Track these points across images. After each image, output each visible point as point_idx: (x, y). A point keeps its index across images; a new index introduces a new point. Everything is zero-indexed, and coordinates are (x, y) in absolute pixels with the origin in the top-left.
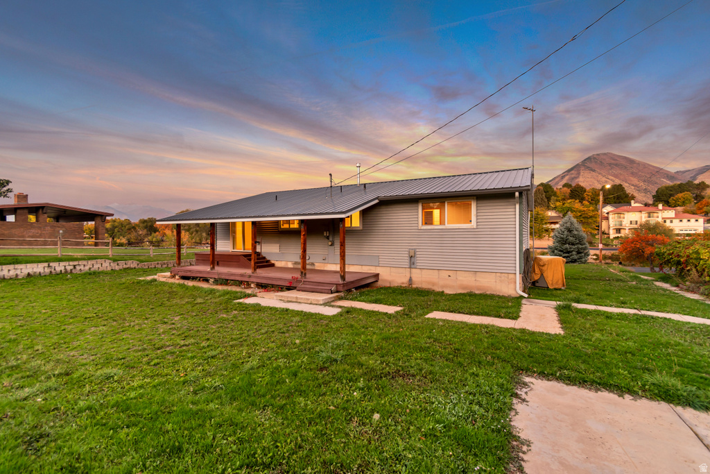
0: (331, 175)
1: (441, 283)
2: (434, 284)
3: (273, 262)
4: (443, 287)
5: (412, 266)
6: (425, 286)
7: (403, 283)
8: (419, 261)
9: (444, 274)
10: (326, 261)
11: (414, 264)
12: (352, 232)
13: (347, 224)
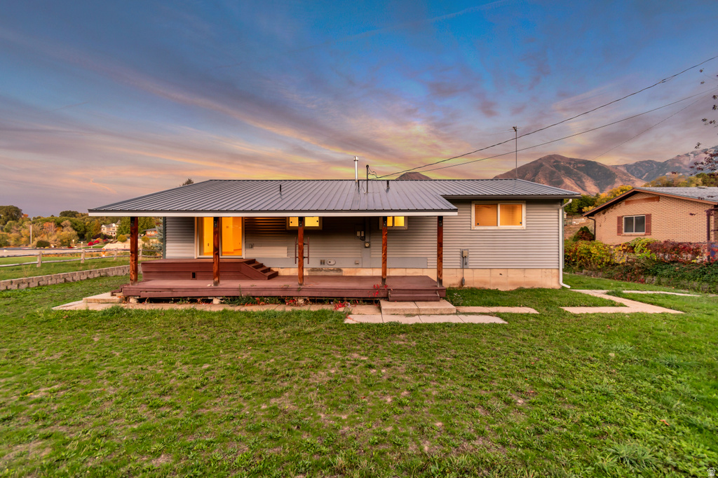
0: (367, 166)
1: (493, 281)
2: (486, 283)
3: (275, 270)
4: (495, 285)
5: (465, 267)
6: (477, 285)
7: (454, 284)
8: (471, 262)
9: (496, 273)
10: (360, 266)
11: (466, 264)
12: (395, 232)
13: (389, 223)
